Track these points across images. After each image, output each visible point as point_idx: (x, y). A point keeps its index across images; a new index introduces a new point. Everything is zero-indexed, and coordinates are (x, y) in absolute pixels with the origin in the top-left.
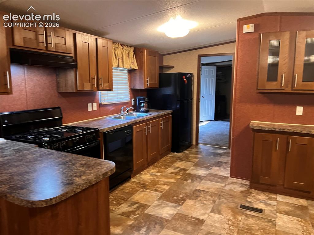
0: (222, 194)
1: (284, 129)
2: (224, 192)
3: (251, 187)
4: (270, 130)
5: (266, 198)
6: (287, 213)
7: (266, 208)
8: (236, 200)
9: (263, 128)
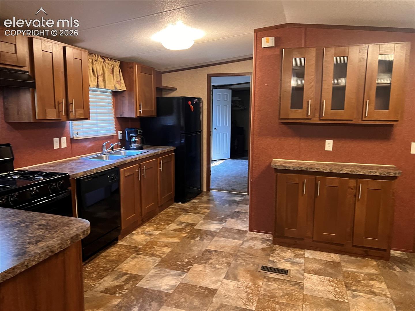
0: (238, 254)
1: (312, 169)
2: (242, 251)
3: (274, 242)
4: (295, 169)
5: (292, 255)
6: (317, 273)
7: (292, 267)
8: (256, 261)
9: (287, 167)
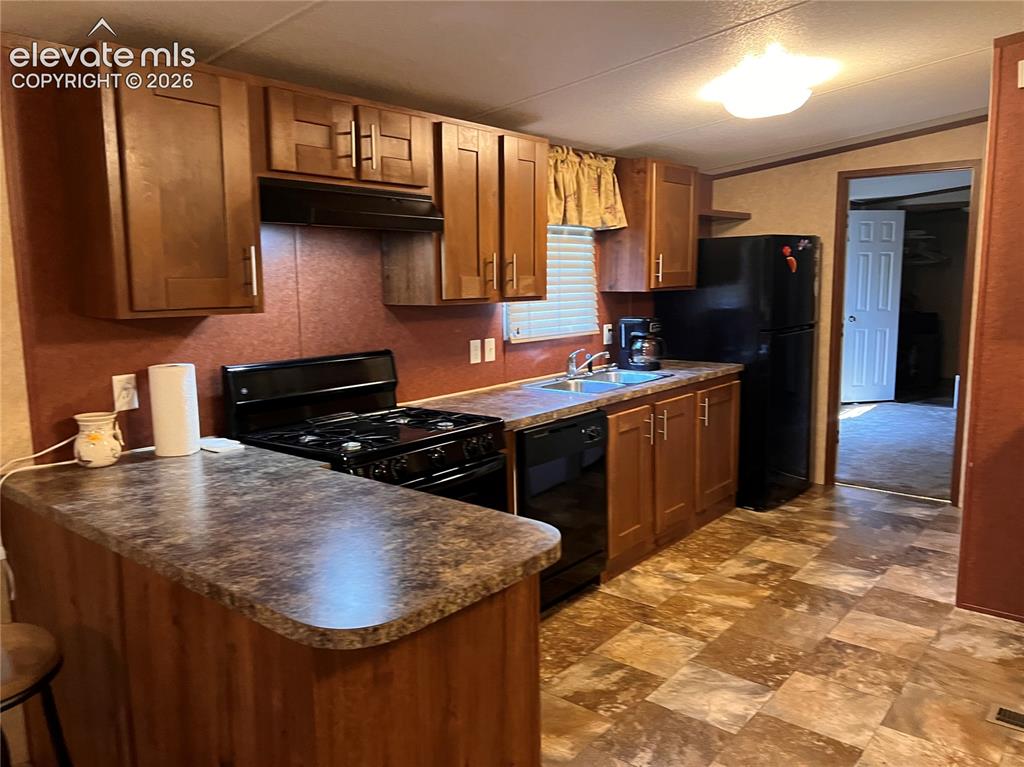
0: (925, 664)
2: (935, 659)
8: (979, 691)
